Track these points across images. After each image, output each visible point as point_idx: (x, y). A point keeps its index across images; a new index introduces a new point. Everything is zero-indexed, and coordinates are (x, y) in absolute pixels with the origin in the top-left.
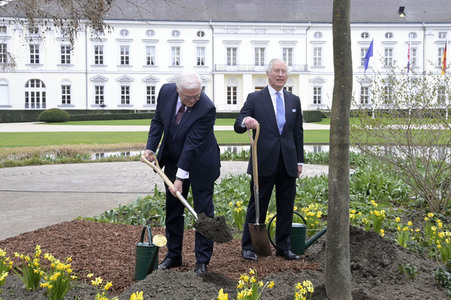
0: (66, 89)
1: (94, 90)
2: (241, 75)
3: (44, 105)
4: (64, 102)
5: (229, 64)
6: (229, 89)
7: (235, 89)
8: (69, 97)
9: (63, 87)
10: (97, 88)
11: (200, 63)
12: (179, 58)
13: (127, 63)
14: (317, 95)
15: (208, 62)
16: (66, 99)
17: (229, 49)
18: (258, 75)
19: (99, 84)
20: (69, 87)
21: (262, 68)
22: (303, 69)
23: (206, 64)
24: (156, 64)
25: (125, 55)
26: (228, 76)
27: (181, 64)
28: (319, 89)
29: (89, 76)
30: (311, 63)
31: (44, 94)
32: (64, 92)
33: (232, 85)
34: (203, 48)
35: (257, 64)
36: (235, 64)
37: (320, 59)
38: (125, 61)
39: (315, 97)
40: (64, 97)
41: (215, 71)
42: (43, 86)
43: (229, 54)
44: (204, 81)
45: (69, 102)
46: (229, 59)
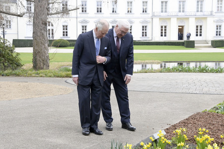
0: (65, 27)
1: (81, 28)
2: (170, 19)
3: (53, 37)
4: (64, 35)
5: (162, 12)
6: (162, 27)
7: (165, 27)
8: (67, 32)
9: (64, 26)
10: (83, 27)
11: (144, 11)
12: (131, 9)
13: (101, 11)
14: (218, 30)
15: (149, 11)
16: (65, 34)
17: (162, 2)
18: (181, 18)
19: (84, 25)
20: (66, 26)
21: (183, 14)
22: (210, 14)
23: (148, 12)
24: (117, 12)
25: (99, 7)
26: (162, 19)
27: (132, 12)
28: (220, 26)
29: (79, 20)
30: (215, 10)
31: (52, 30)
32: (64, 29)
33: (164, 25)
34: (146, 2)
35: (180, 11)
36: (166, 12)
37: (221, 7)
38: (99, 10)
39: (217, 32)
40: (64, 32)
41: (153, 16)
42: (52, 25)
43: (162, 6)
44: (147, 22)
45: (67, 35)
46: (162, 8)
